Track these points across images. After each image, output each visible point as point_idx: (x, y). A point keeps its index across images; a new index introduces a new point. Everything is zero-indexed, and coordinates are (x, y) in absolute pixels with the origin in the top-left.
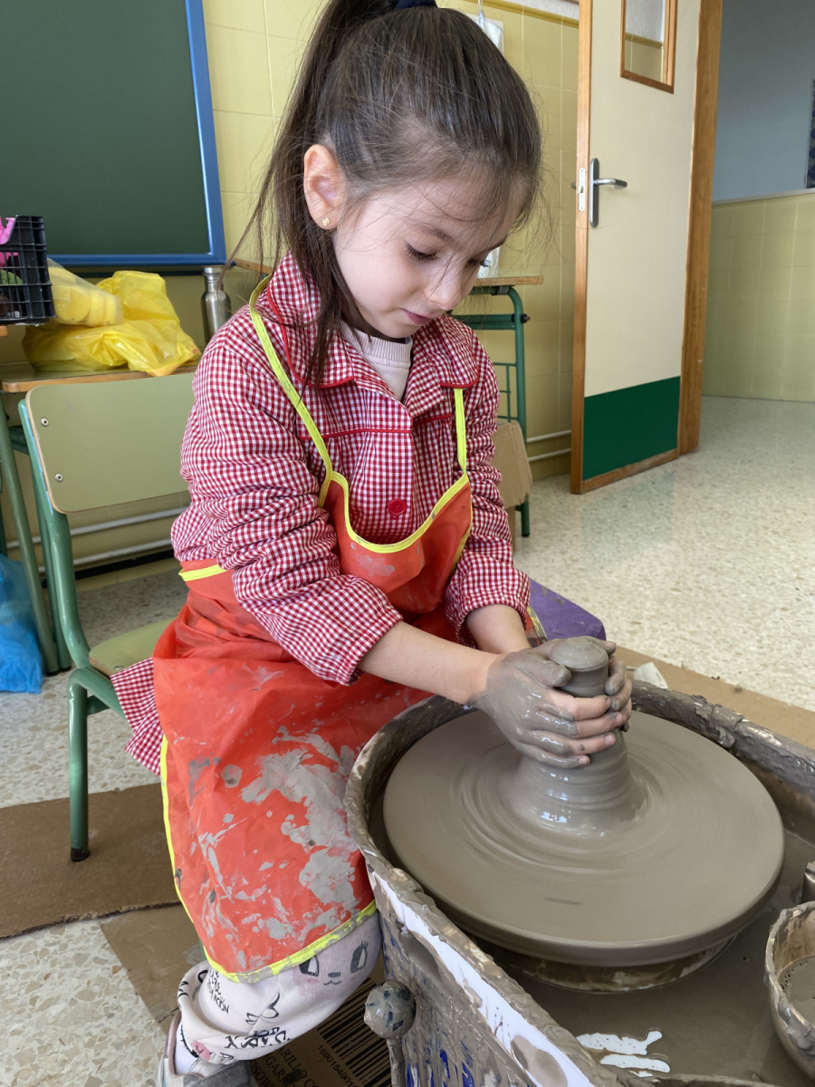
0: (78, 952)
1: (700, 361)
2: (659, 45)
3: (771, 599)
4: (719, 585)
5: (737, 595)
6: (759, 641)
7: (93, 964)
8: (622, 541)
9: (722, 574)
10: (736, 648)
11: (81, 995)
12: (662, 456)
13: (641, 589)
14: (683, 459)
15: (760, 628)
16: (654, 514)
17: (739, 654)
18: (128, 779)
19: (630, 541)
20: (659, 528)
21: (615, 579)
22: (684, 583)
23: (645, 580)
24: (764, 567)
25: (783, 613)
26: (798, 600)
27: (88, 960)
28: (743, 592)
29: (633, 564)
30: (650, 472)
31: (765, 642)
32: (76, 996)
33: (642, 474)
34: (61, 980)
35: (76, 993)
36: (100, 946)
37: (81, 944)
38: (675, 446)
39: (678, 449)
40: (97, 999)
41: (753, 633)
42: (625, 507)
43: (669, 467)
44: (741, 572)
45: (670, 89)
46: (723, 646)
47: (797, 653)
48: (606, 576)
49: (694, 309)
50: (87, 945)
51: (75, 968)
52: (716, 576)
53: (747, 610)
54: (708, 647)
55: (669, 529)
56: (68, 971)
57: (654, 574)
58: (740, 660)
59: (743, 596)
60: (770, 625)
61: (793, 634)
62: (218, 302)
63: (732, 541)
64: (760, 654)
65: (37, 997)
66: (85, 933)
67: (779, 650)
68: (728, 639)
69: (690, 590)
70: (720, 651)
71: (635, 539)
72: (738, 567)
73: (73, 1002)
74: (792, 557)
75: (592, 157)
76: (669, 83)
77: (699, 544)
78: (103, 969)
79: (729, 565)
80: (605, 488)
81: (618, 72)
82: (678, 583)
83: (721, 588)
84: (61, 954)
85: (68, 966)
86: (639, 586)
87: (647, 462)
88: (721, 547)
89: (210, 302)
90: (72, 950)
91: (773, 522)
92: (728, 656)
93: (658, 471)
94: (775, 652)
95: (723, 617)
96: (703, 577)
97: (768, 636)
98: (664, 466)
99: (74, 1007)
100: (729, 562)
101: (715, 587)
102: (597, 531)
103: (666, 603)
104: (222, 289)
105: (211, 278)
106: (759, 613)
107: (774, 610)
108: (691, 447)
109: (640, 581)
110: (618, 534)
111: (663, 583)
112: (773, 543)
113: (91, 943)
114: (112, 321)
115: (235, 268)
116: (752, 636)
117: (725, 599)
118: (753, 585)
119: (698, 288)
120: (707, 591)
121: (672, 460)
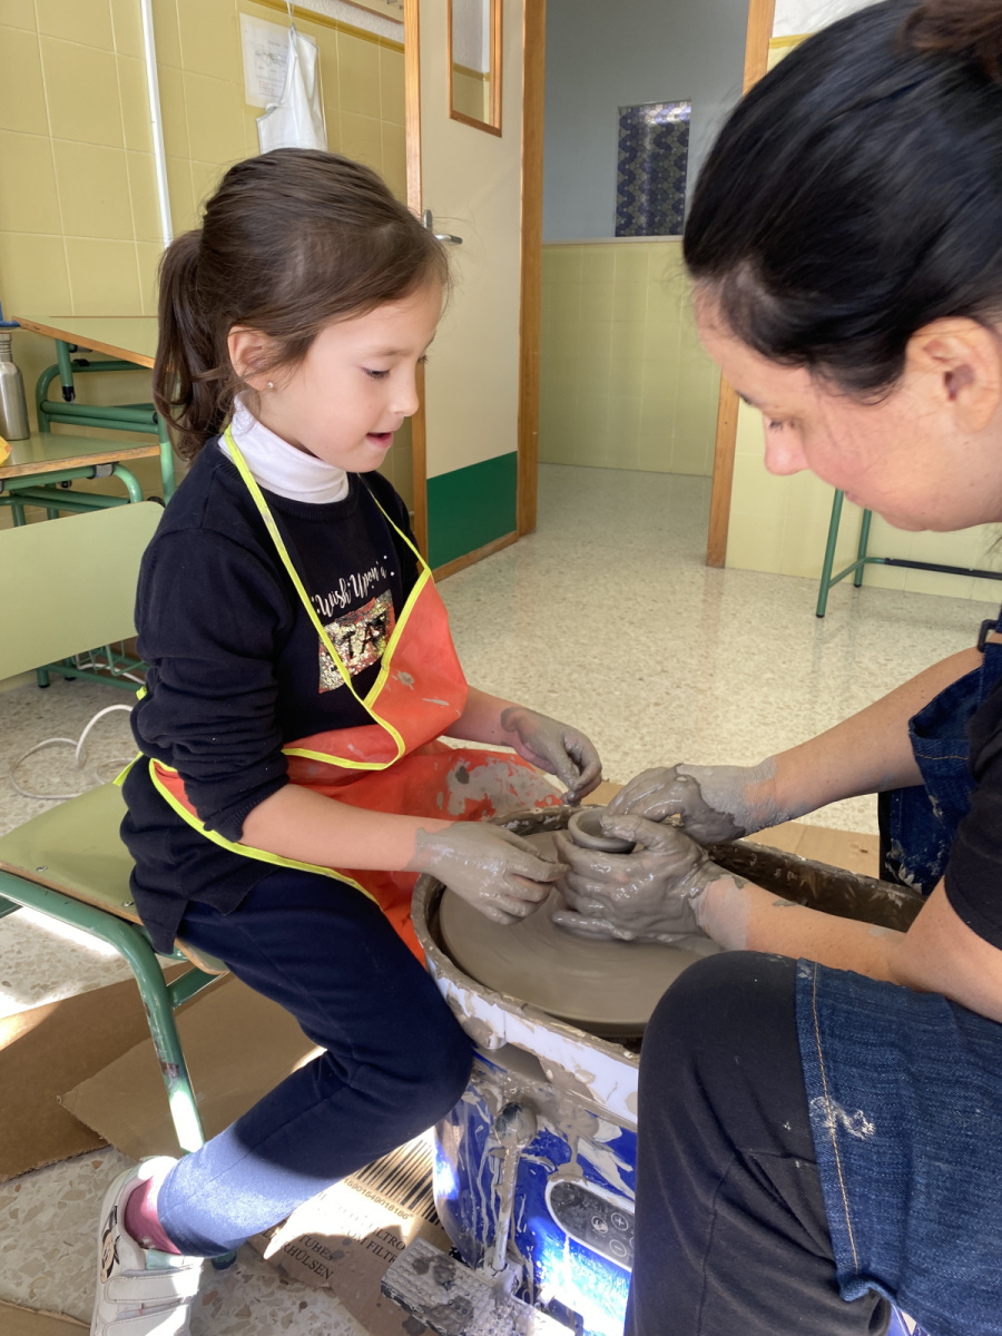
2: (480, 76)
3: (643, 694)
4: (592, 683)
5: (610, 693)
6: (642, 739)
8: (486, 641)
9: (593, 672)
10: (622, 748)
12: (502, 539)
13: (519, 693)
14: (523, 542)
15: (640, 725)
16: (510, 608)
17: (626, 754)
19: (494, 640)
20: (519, 624)
21: (491, 685)
22: (559, 684)
23: (520, 683)
24: (629, 661)
25: (657, 708)
28: (616, 689)
29: (504, 666)
30: (492, 558)
31: (647, 739)
32: (62, 1199)
33: (485, 561)
38: (515, 529)
39: (517, 531)
41: (634, 731)
42: (479, 600)
43: (510, 550)
44: (609, 669)
45: (497, 132)
46: (610, 747)
47: (678, 748)
48: (481, 682)
49: (527, 376)
52: (587, 674)
53: (623, 708)
55: (529, 624)
57: (527, 676)
58: (629, 759)
59: (617, 693)
60: (648, 721)
61: (670, 729)
63: (593, 634)
64: (646, 751)
67: (662, 746)
68: (613, 739)
69: (566, 690)
70: (609, 752)
71: (498, 638)
72: (606, 662)
73: (61, 1205)
74: (653, 649)
75: (425, 208)
76: (497, 126)
77: (562, 640)
78: (82, 1167)
79: (597, 661)
80: (451, 578)
81: (447, 112)
83: (595, 686)
86: (517, 690)
87: (488, 547)
88: (585, 641)
91: (627, 612)
92: (617, 756)
93: (500, 556)
94: (658, 749)
96: (575, 676)
97: (648, 732)
98: (504, 550)
100: (596, 657)
101: (589, 686)
102: (458, 630)
103: (546, 706)
104: (11, 361)
106: (635, 709)
107: (648, 706)
108: (528, 528)
109: (516, 684)
110: (479, 632)
111: (539, 685)
112: (632, 634)
115: (19, 329)
116: (634, 734)
117: (601, 698)
118: (623, 681)
119: (531, 352)
120: (582, 691)
121: (513, 543)
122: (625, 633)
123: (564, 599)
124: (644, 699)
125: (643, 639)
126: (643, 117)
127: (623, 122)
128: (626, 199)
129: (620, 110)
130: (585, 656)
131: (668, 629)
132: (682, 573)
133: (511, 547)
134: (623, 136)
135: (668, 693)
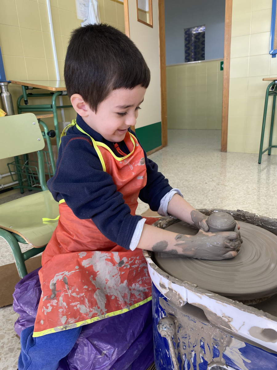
1: (166, 116)
2: (146, 12)
12: (158, 148)
14: (164, 149)
33: (153, 154)
39: (162, 146)
45: (152, 26)
49: (163, 99)
56: (8, 355)
62: (6, 96)
66: (10, 340)
81: (137, 19)
87: (154, 150)
89: (3, 96)
93: (157, 153)
104: (8, 91)
105: (3, 87)
108: (165, 145)
119: (164, 93)
123: (178, 163)
126: (191, 31)
127: (186, 33)
128: (187, 55)
129: (185, 29)
131: (212, 169)
132: (214, 154)
133: (160, 150)
134: (186, 37)
135: (215, 187)
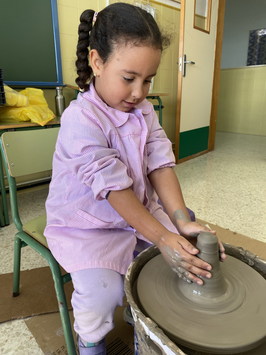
0: (18, 331)
1: (215, 121)
2: (204, 18)
3: (242, 201)
4: (225, 196)
5: (231, 200)
6: (240, 216)
7: (23, 336)
8: (193, 181)
9: (226, 193)
10: (233, 218)
11: (19, 348)
12: (203, 152)
13: (200, 197)
14: (210, 153)
15: (240, 212)
16: (202, 172)
17: (234, 221)
18: (31, 265)
19: (195, 180)
20: (204, 176)
21: (192, 194)
22: (214, 196)
23: (201, 194)
24: (239, 190)
25: (247, 206)
26: (251, 202)
27: (21, 334)
28: (233, 199)
29: (197, 189)
31: (242, 216)
32: (17, 348)
33: (197, 158)
34: (11, 342)
35: (17, 347)
36: (25, 329)
37: (18, 328)
38: (207, 149)
39: (208, 149)
40: (25, 349)
41: (238, 213)
42: (192, 169)
43: (205, 155)
44: (232, 192)
45: (208, 33)
46: (229, 218)
47: (252, 220)
48: (188, 193)
49: (214, 104)
50: (20, 329)
51: (16, 337)
52: (224, 193)
53: (235, 205)
54: (224, 218)
55: (207, 177)
56: (14, 339)
57: (204, 192)
58: (234, 222)
59: (234, 200)
60: (243, 210)
61: (250, 214)
62: (60, 99)
63: (228, 181)
64: (241, 220)
65: (4, 349)
66: (19, 324)
67: (247, 219)
68: (230, 215)
69: (216, 198)
70: (228, 219)
71: (197, 180)
72: (231, 190)
73: (16, 350)
74: (248, 187)
75: (184, 54)
76: (208, 31)
77: (217, 182)
78: (27, 338)
79: (228, 189)
80: (186, 162)
81: (193, 26)
82: (212, 196)
83: (226, 197)
84: (11, 332)
85: (14, 337)
86: (199, 196)
87: (198, 154)
88: (225, 183)
89: (58, 99)
90: (15, 331)
91: (240, 175)
92: (231, 221)
93: (202, 157)
94: (245, 220)
95: (228, 207)
96: (220, 193)
97: (243, 214)
98: (203, 155)
99: (17, 352)
100: (228, 188)
101: (224, 197)
102: (184, 177)
103: (209, 202)
104: (62, 95)
105: (58, 91)
106: (239, 206)
107: (244, 205)
108: (212, 149)
109: (200, 194)
110: (191, 178)
111: (207, 196)
112: (241, 182)
113: (22, 328)
114: (25, 105)
115: (66, 87)
116: (237, 214)
117: (228, 201)
118: (236, 196)
119: (215, 97)
120: (222, 199)
121: (206, 153)
122: (239, 181)
123: (220, 170)
124: (243, 203)
125: (245, 184)
126: (257, 33)
127: (251, 35)
128: (250, 57)
129: (250, 32)
130: (224, 188)
131: (253, 181)
132: (260, 164)
133: (206, 154)
134: (250, 39)
